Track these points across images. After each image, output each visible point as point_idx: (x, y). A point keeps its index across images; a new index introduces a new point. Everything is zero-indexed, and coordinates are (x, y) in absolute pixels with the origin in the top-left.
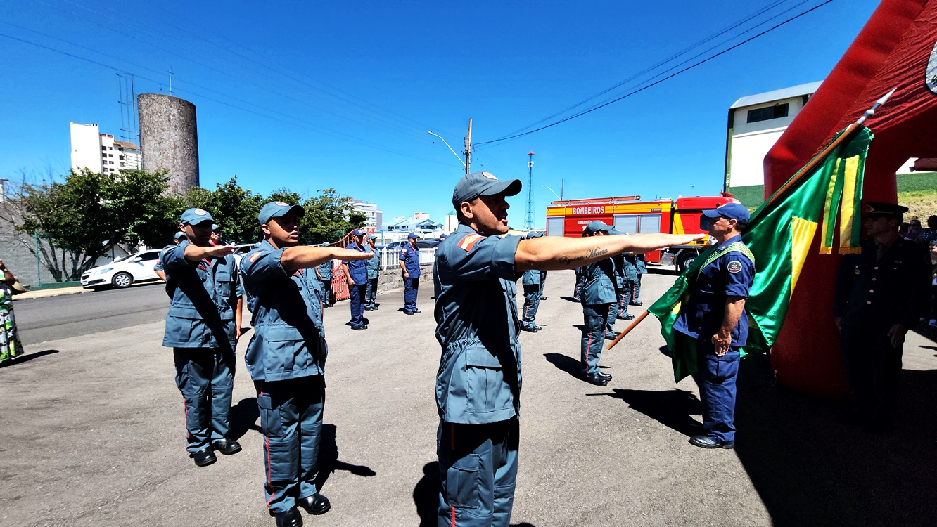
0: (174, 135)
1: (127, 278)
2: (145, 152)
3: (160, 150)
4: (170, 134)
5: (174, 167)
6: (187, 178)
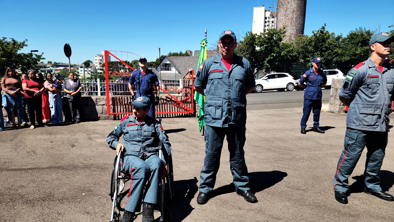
1: (261, 88)
2: (279, 18)
3: (286, 15)
6: (297, 30)
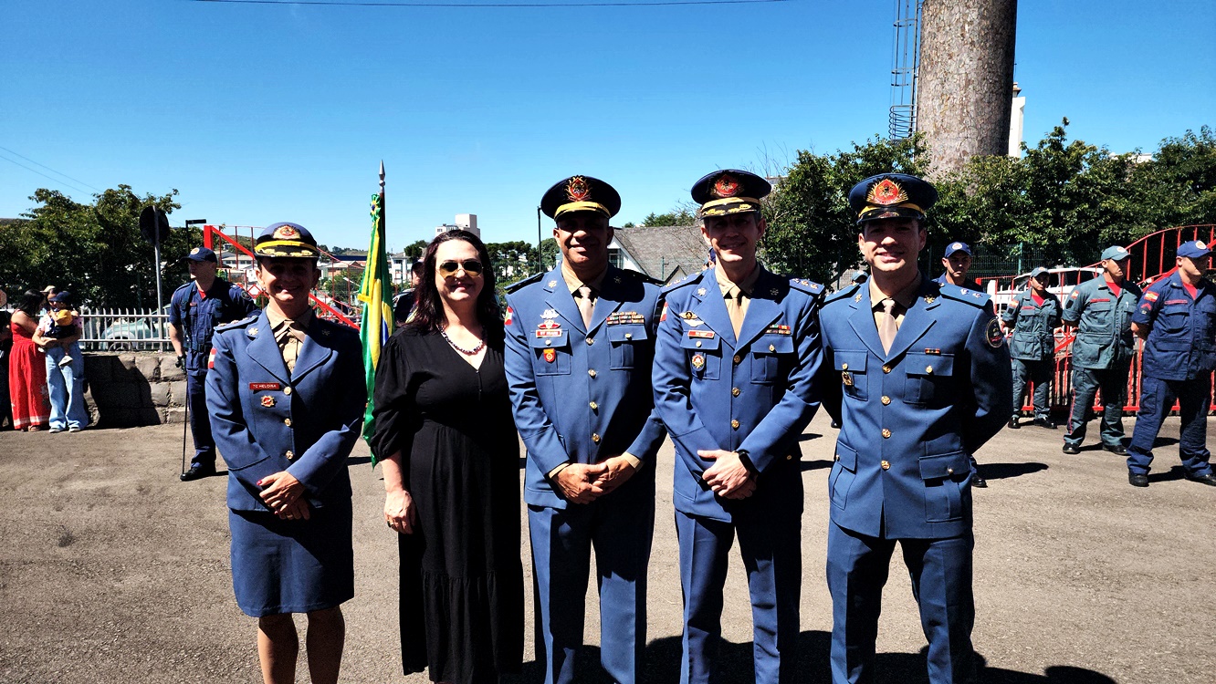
0: (967, 61)
2: (922, 105)
4: (961, 61)
5: (961, 122)
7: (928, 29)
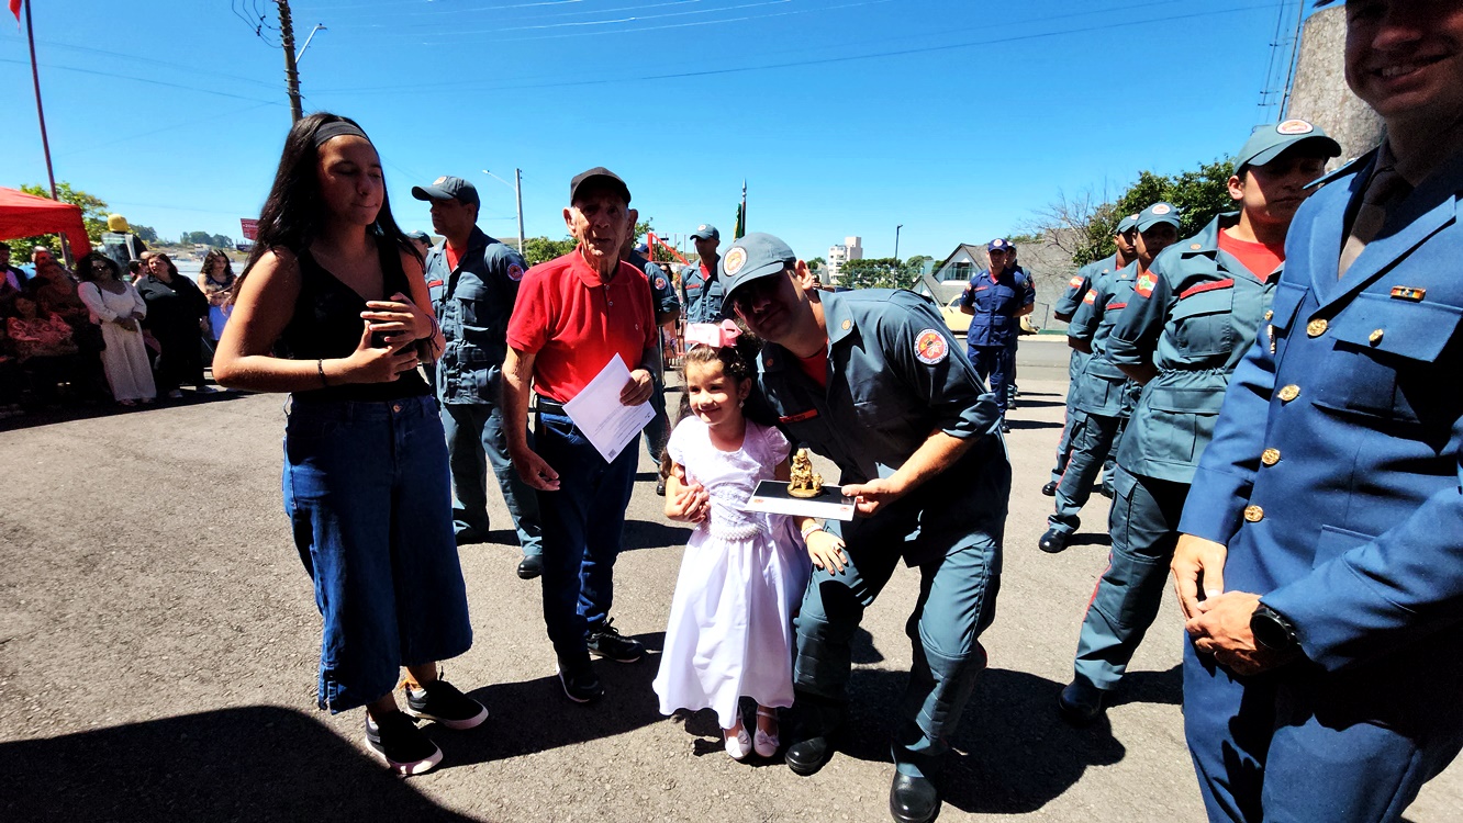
7: (1308, 46)
